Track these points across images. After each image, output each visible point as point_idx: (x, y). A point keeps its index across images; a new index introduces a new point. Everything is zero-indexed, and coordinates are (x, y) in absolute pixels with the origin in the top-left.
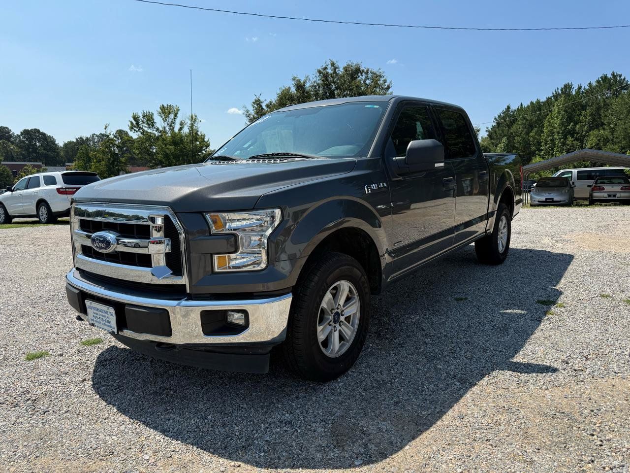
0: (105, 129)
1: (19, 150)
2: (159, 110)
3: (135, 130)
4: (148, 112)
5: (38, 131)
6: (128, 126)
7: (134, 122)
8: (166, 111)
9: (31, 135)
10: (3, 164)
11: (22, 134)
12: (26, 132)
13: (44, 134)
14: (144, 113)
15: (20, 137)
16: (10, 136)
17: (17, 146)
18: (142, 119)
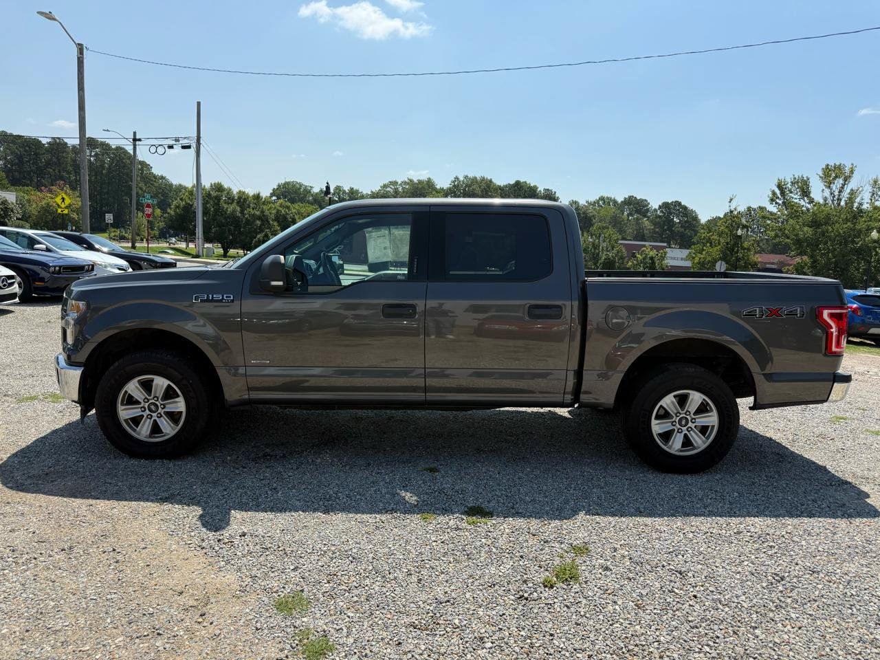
0: (730, 202)
1: (652, 227)
2: (821, 173)
3: (776, 203)
4: (800, 176)
5: (680, 204)
6: (768, 197)
7: (778, 192)
8: (832, 174)
9: (672, 208)
10: (621, 244)
11: (660, 207)
12: (665, 206)
13: (685, 208)
14: (795, 178)
15: (657, 211)
16: (648, 210)
17: (651, 222)
18: (790, 187)
